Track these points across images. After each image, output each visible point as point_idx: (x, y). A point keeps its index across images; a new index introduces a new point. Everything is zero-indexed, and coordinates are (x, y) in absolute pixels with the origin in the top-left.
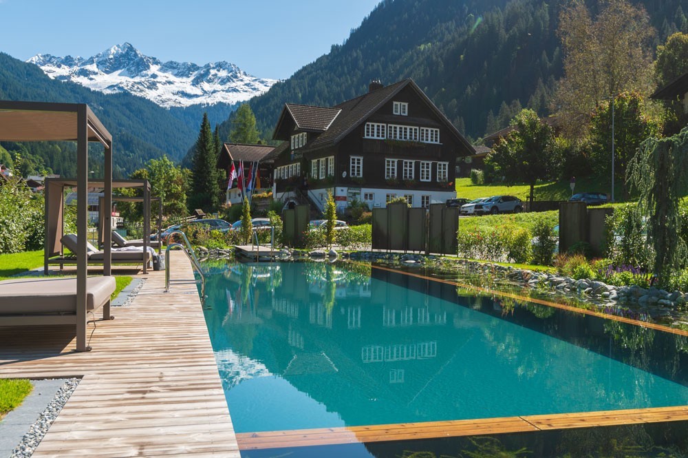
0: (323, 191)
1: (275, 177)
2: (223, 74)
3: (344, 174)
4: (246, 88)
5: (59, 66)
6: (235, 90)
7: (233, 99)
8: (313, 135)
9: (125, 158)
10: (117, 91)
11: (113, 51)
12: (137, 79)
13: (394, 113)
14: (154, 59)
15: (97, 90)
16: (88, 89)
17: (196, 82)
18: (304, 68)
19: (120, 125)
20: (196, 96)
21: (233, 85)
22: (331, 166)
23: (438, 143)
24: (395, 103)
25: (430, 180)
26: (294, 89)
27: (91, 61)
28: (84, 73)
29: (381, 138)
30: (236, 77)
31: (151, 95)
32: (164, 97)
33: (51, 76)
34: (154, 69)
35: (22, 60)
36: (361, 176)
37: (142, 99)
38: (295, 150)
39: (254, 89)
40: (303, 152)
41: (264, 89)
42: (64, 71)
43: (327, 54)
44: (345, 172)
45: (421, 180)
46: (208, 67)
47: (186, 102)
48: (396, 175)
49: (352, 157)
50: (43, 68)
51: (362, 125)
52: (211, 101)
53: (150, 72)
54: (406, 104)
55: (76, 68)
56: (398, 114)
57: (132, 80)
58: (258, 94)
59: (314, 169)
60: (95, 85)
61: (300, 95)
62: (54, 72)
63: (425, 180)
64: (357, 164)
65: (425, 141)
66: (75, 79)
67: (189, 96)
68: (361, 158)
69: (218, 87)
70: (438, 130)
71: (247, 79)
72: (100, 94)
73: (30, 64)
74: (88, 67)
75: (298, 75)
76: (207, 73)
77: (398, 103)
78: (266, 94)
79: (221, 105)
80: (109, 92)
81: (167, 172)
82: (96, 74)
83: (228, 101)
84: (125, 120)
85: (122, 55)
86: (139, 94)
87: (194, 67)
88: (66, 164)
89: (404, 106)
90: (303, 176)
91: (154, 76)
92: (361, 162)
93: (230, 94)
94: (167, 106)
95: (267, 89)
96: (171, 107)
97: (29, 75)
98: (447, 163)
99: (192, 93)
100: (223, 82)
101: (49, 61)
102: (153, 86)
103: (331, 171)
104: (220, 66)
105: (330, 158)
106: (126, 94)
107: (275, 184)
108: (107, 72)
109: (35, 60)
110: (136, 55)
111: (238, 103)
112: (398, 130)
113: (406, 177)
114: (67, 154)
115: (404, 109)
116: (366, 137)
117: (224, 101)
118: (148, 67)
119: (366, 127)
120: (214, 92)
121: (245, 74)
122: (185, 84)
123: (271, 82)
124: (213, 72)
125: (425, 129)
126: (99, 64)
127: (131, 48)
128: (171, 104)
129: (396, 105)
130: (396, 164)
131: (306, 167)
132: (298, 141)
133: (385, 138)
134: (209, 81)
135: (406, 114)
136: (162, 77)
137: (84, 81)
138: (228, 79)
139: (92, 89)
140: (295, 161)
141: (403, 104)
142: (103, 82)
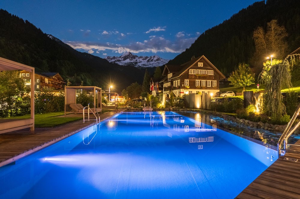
0: (177, 90)
1: (164, 87)
13: (198, 66)
20: (148, 65)
22: (179, 83)
23: (213, 75)
24: (199, 63)
25: (210, 86)
29: (194, 74)
33: (110, 62)
36: (188, 86)
38: (169, 78)
40: (171, 79)
44: (183, 85)
45: (208, 86)
48: (199, 85)
49: (185, 80)
54: (202, 63)
56: (200, 66)
59: (174, 84)
63: (209, 86)
64: (187, 82)
65: (208, 74)
68: (188, 80)
70: (213, 71)
71: (162, 60)
73: (104, 59)
77: (200, 63)
89: (202, 64)
90: (171, 86)
98: (216, 81)
103: (179, 85)
104: (154, 57)
105: (179, 80)
107: (164, 89)
112: (200, 71)
113: (203, 86)
115: (202, 65)
116: (189, 74)
119: (189, 71)
120: (153, 64)
125: (208, 70)
126: (122, 58)
129: (199, 64)
130: (199, 82)
131: (172, 83)
132: (170, 76)
133: (196, 74)
135: (202, 66)
140: (169, 82)
141: (201, 63)
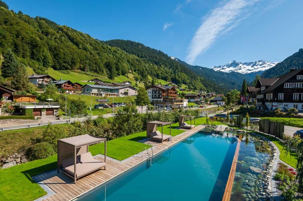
0: (269, 103)
1: (257, 98)
2: (261, 63)
3: (276, 99)
4: (268, 66)
5: (217, 68)
6: (264, 67)
7: (264, 69)
8: (267, 87)
9: (233, 87)
10: (231, 72)
11: (230, 63)
12: (236, 68)
13: (297, 79)
14: (241, 63)
15: (226, 72)
16: (224, 72)
17: (252, 67)
18: (288, 58)
19: (231, 79)
20: (253, 70)
21: (264, 66)
22: (272, 96)
26: (284, 64)
27: (225, 66)
28: (223, 69)
29: (291, 87)
30: (265, 63)
31: (240, 71)
32: (243, 72)
33: (216, 71)
34: (241, 65)
35: (210, 68)
36: (283, 99)
37: (237, 73)
38: (262, 91)
39: (271, 66)
40: (264, 92)
41: (274, 65)
42: (219, 69)
43: (297, 52)
46: (256, 62)
47: (249, 72)
48: (298, 98)
49: (279, 94)
50: (214, 69)
51: (283, 84)
52: (257, 71)
53: (239, 66)
55: (221, 68)
56: (299, 79)
57: (235, 69)
58: (271, 67)
59: (267, 97)
60: (226, 71)
61: (286, 66)
62: (216, 70)
64: (281, 96)
66: (221, 70)
67: (250, 70)
68: (283, 94)
69: (259, 67)
71: (268, 63)
72: (227, 73)
74: (224, 67)
75: (286, 60)
76: (256, 63)
78: (274, 67)
79: (260, 71)
80: (229, 72)
81: (236, 93)
82: (226, 68)
83: (262, 70)
84: (233, 78)
85: (232, 63)
86: (236, 72)
87: (252, 63)
88: (218, 89)
90: (264, 98)
91: (241, 67)
92: (283, 95)
93: (263, 68)
94: (244, 73)
95: (275, 65)
96: (245, 74)
97: (211, 71)
99: (251, 69)
100: (261, 65)
101: (215, 67)
102: (240, 69)
103: (272, 98)
104: (259, 61)
105: (271, 94)
106: (233, 72)
107: (257, 100)
108: (228, 68)
109: (212, 68)
110: (236, 63)
111: (265, 70)
112: (299, 84)
114: (218, 87)
115: (302, 77)
116: (285, 87)
117: (261, 70)
118: (239, 65)
119: (285, 84)
120: (258, 68)
121: (268, 62)
122: (249, 67)
123: (276, 63)
124: (257, 63)
126: (227, 66)
127: (235, 61)
128: (245, 73)
129: (298, 76)
130: (298, 95)
131: (265, 96)
132: (263, 88)
133: (293, 87)
134: (256, 66)
135: (302, 79)
136: (243, 67)
137: (223, 71)
138: (262, 64)
139: (225, 72)
140: (262, 94)
142: (227, 70)
